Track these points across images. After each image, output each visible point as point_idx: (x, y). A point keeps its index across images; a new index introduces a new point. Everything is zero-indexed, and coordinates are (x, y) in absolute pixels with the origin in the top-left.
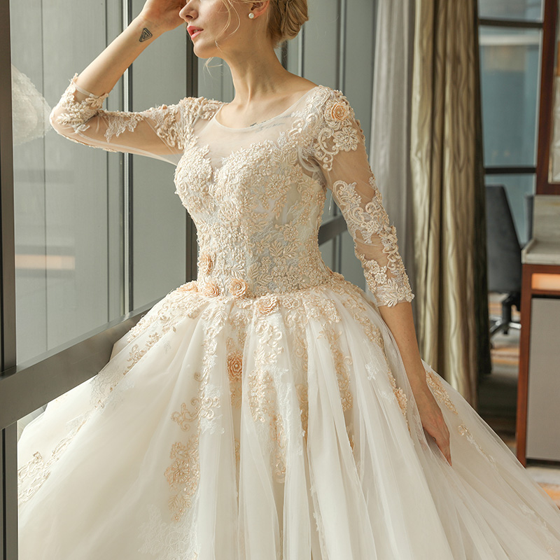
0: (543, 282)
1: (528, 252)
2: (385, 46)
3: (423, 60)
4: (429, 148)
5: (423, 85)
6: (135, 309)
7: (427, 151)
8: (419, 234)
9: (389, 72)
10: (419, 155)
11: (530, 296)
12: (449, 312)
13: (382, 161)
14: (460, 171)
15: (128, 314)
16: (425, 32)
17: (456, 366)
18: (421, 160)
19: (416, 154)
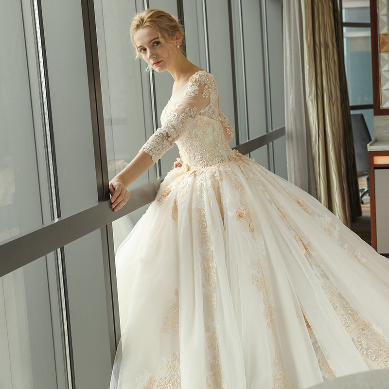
0: (380, 160)
1: (370, 145)
2: (288, 41)
3: (309, 47)
4: (315, 93)
5: (309, 60)
6: (162, 175)
7: (314, 95)
8: (313, 139)
9: (291, 54)
10: (310, 97)
11: (373, 168)
12: (333, 180)
13: (290, 102)
14: (333, 105)
15: (159, 178)
16: (308, 31)
17: (338, 209)
18: (312, 100)
19: (309, 97)
